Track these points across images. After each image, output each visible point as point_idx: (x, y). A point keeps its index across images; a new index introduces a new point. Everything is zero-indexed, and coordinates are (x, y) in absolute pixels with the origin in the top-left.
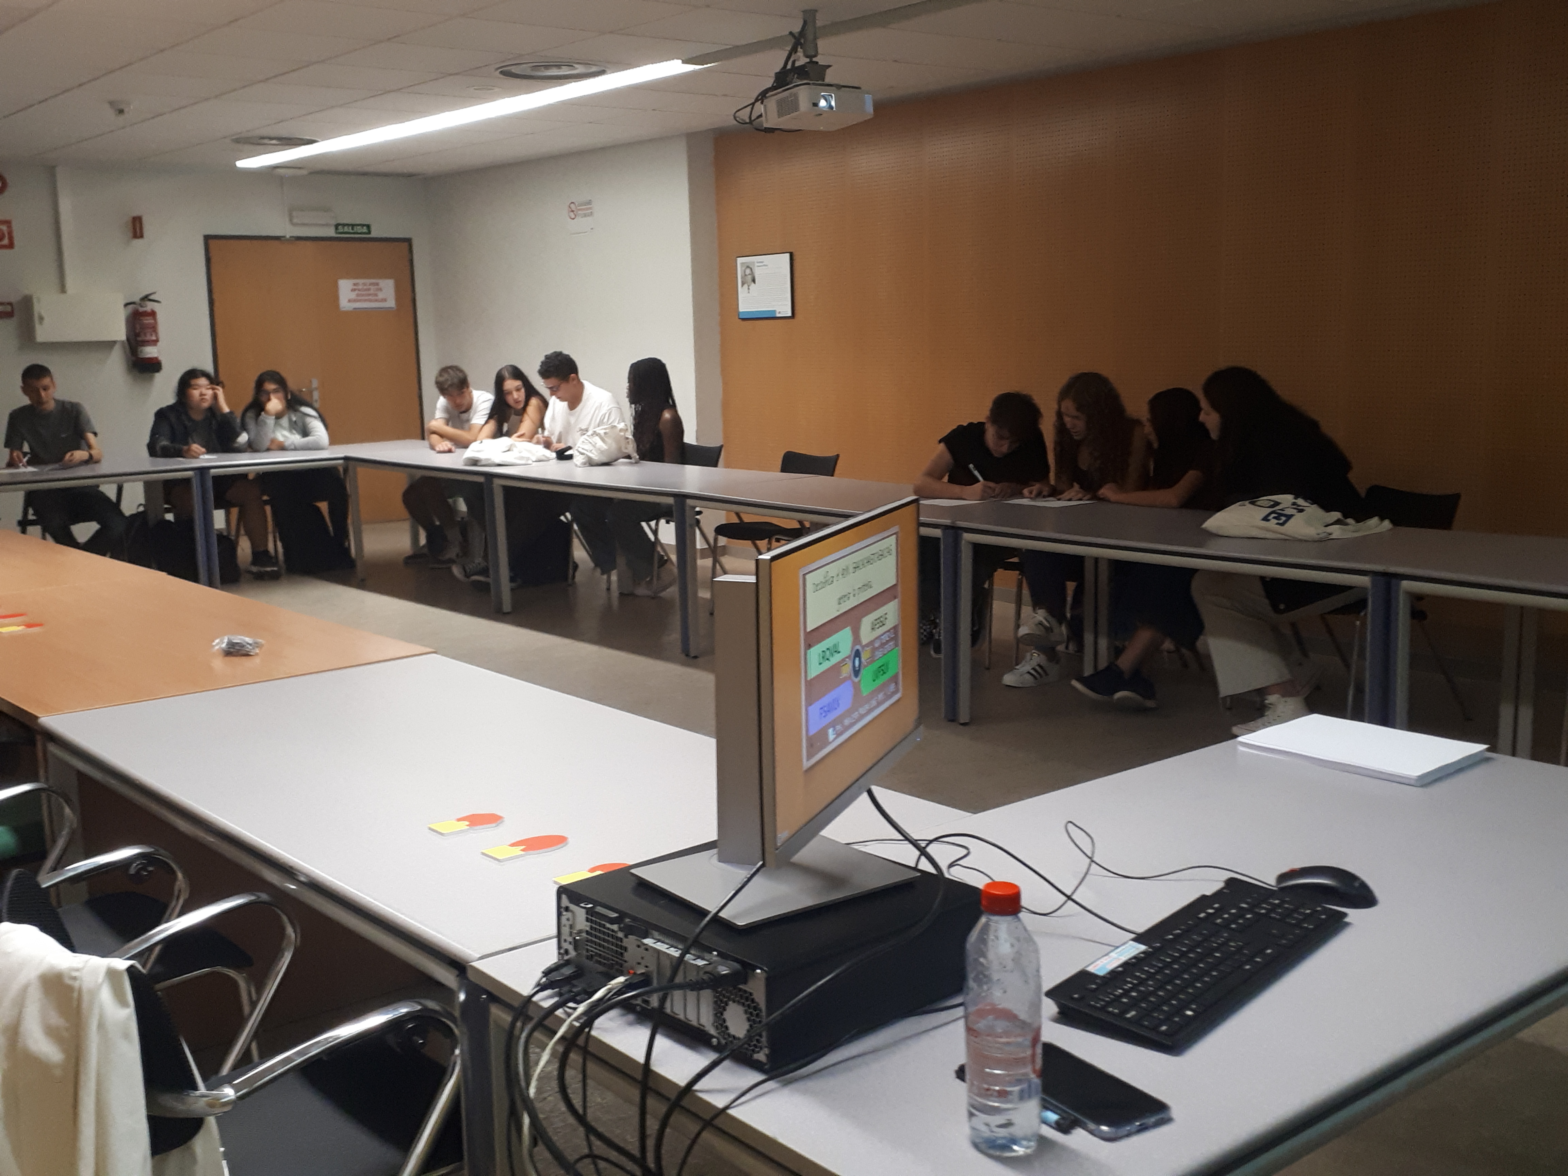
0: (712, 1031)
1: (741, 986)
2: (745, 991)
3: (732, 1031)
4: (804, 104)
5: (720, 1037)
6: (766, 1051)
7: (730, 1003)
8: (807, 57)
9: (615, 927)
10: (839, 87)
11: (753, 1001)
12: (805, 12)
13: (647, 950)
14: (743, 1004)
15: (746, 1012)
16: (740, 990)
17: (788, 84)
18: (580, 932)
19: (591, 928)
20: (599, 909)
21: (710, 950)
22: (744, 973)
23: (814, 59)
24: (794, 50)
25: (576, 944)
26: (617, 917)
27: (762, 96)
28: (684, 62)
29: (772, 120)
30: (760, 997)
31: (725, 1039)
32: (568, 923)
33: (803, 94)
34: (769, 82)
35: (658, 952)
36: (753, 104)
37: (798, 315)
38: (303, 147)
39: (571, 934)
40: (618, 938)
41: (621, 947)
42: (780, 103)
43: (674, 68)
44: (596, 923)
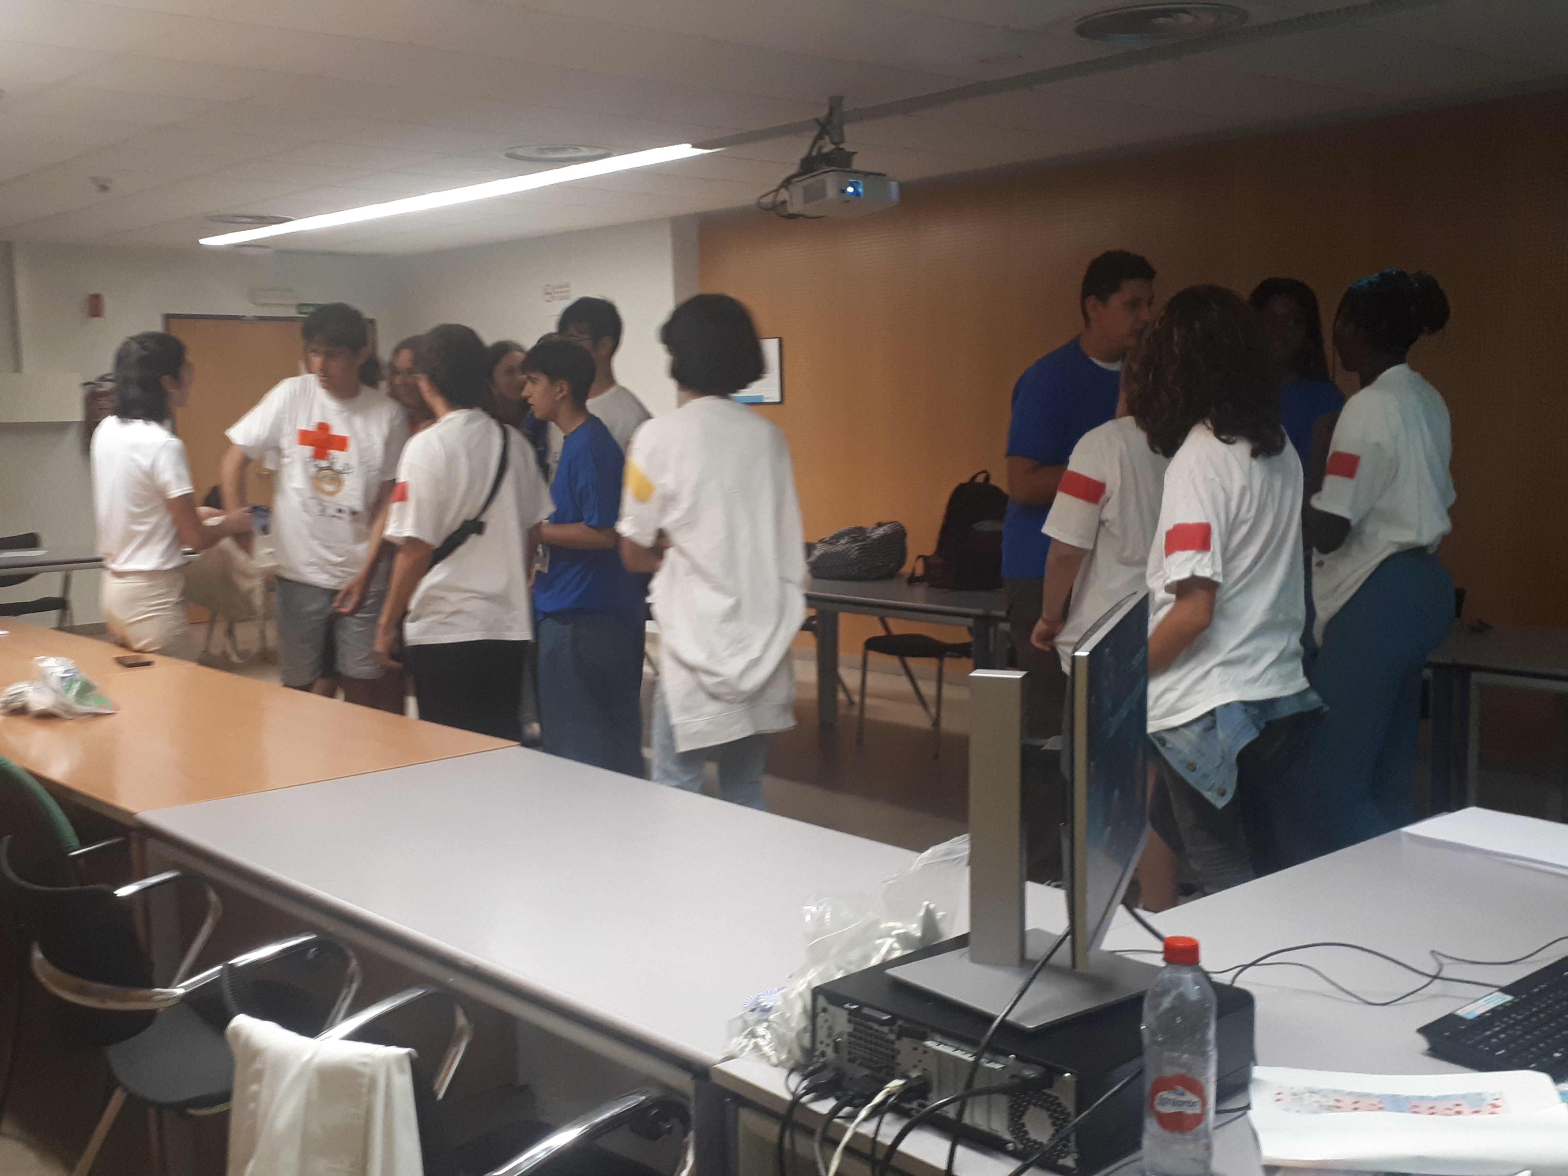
0: (1007, 1136)
1: (1045, 1091)
2: (1050, 1096)
3: (1033, 1135)
4: (832, 192)
5: (1017, 1142)
6: (1076, 1156)
7: (1032, 1107)
8: (834, 143)
9: (885, 1029)
10: (867, 174)
11: (1059, 1105)
12: (830, 98)
13: (925, 1052)
14: (1048, 1109)
15: (1051, 1116)
16: (1044, 1094)
17: (814, 171)
18: (840, 1035)
19: (855, 1029)
20: (866, 1011)
21: (1006, 1054)
22: (1050, 1075)
23: (841, 146)
24: (819, 137)
25: (837, 1047)
26: (889, 1019)
27: (787, 183)
28: (694, 146)
29: (796, 205)
30: (1068, 1102)
31: (1022, 1144)
32: (826, 1025)
33: (830, 181)
34: (793, 170)
35: (940, 1054)
36: (777, 190)
37: (787, 401)
38: (274, 226)
39: (830, 1036)
40: (887, 1041)
41: (893, 1050)
42: (806, 190)
43: (684, 151)
44: (860, 1024)
